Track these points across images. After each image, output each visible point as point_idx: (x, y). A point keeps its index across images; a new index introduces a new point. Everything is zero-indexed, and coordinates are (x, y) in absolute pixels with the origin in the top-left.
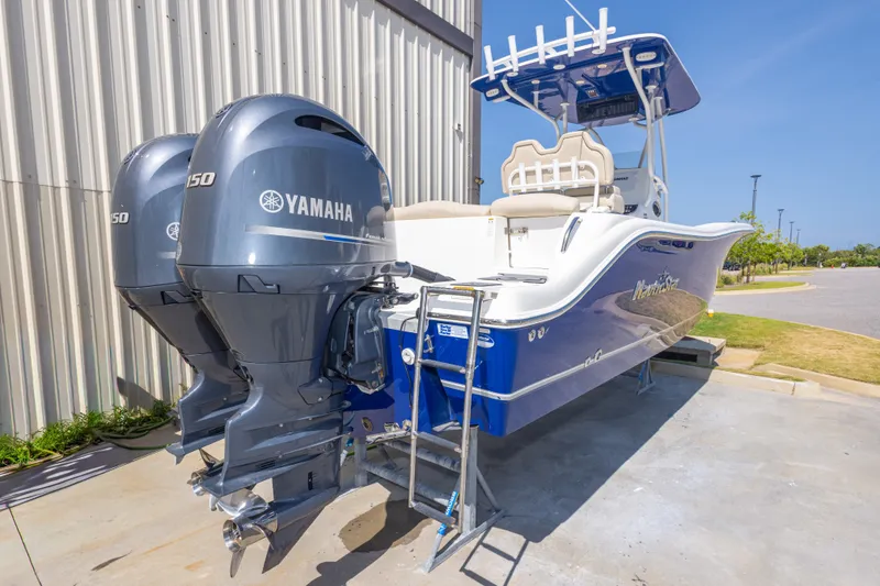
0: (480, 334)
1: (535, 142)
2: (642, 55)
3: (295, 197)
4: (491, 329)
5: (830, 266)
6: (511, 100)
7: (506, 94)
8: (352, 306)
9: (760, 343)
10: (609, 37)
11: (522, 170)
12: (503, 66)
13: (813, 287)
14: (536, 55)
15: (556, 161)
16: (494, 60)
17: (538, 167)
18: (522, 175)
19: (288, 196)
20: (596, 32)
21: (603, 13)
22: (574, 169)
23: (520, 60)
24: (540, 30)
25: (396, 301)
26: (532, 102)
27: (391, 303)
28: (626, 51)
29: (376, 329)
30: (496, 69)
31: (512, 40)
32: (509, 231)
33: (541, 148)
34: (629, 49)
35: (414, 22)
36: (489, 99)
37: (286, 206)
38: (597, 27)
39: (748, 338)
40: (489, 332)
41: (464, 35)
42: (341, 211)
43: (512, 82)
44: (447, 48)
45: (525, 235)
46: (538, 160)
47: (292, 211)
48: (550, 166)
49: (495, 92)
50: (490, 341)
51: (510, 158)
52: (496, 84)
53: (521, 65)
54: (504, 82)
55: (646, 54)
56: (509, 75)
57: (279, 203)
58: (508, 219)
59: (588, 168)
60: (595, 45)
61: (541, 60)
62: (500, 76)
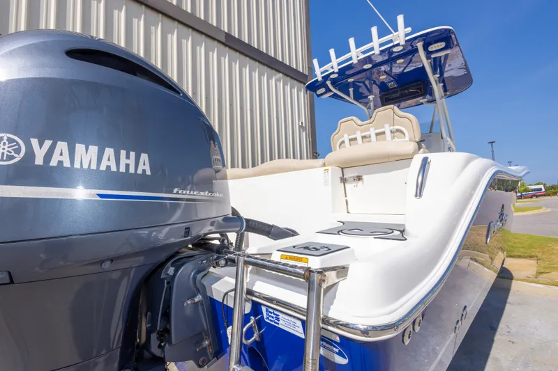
0: (323, 339)
1: (354, 118)
2: (433, 46)
3: (48, 143)
4: (341, 337)
5: (549, 195)
6: (335, 96)
7: (331, 91)
8: (171, 271)
9: (533, 254)
10: (407, 35)
11: (346, 138)
12: (327, 71)
13: (549, 210)
14: (351, 59)
15: (372, 129)
16: (320, 67)
17: (359, 135)
18: (347, 142)
19: (34, 142)
20: (395, 34)
21: (400, 19)
22: (388, 134)
23: (339, 64)
24: (352, 41)
25: (223, 262)
26: (349, 95)
27: (218, 265)
28: (420, 45)
29: (198, 298)
30: (322, 73)
31: (332, 52)
32: (344, 180)
33: (359, 122)
34: (421, 43)
35: (272, 68)
36: (318, 96)
37: (30, 154)
38: (396, 30)
39: (522, 250)
40: (338, 339)
41: (302, 73)
42: (132, 162)
43: (334, 82)
44: (292, 81)
45: (360, 183)
46: (358, 130)
47: (39, 161)
48: (368, 133)
49: (323, 90)
50: (340, 354)
51: (337, 131)
52: (323, 84)
53: (340, 67)
54: (328, 83)
55: (436, 45)
56: (332, 76)
57: (18, 151)
58: (342, 169)
59: (398, 131)
60: (396, 43)
61: (355, 61)
62: (326, 78)
